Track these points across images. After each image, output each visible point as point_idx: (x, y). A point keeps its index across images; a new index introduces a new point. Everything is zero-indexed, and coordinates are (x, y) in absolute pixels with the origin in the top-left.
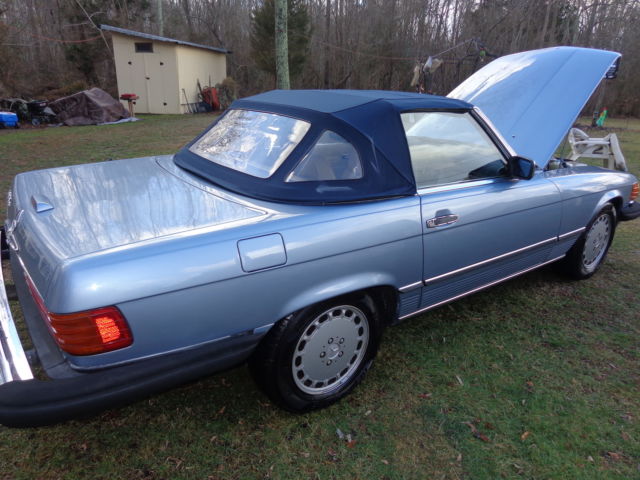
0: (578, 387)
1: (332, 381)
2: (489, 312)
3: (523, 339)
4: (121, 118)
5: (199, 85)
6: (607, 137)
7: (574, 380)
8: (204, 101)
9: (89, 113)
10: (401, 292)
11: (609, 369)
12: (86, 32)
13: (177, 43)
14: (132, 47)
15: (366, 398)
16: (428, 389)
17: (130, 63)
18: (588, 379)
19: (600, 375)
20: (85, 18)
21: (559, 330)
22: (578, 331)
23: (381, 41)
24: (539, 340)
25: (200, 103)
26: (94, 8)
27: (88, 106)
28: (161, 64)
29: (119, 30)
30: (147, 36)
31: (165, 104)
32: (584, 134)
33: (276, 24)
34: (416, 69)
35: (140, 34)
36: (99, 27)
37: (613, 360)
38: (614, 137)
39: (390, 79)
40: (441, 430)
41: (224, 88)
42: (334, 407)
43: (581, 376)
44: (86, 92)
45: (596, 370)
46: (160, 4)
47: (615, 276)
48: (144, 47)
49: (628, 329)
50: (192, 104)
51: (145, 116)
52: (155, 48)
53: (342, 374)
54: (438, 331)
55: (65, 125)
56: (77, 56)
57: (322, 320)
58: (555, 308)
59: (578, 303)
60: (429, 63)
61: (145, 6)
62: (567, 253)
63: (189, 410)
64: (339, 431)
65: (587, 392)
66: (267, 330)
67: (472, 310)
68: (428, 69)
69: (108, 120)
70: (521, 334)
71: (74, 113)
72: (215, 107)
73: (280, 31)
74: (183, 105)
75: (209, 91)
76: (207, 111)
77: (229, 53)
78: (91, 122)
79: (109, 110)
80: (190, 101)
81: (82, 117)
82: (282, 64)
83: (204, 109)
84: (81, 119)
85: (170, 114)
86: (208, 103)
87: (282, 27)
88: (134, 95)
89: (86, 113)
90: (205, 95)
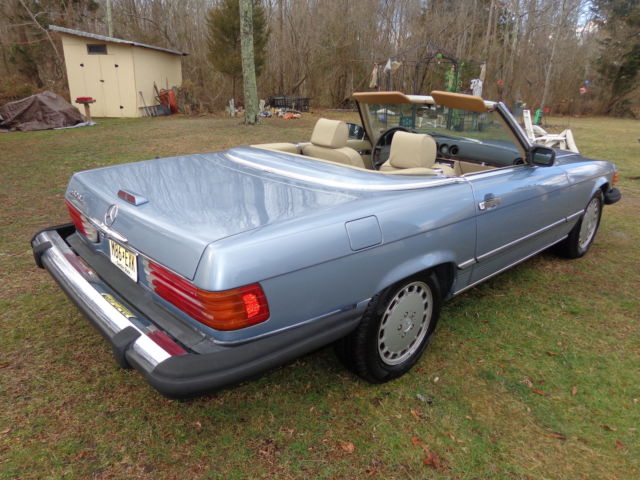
0: (605, 346)
1: (403, 353)
2: (508, 289)
3: (545, 310)
4: (78, 122)
5: (155, 87)
6: (563, 133)
7: (601, 341)
8: (162, 104)
9: (44, 118)
10: (460, 269)
11: (625, 330)
12: (28, 33)
13: (133, 45)
14: (84, 49)
15: (430, 366)
16: (479, 356)
17: (82, 65)
18: (612, 339)
19: (619, 335)
20: (28, 18)
21: (574, 300)
22: (590, 301)
23: (335, 44)
24: (560, 310)
25: (158, 106)
26: (37, 8)
27: (43, 110)
28: (116, 66)
29: (70, 31)
30: (101, 37)
31: (121, 107)
32: (542, 131)
33: (242, 26)
34: (375, 71)
35: (92, 35)
36: (46, 27)
37: (626, 322)
38: (569, 133)
39: (345, 81)
40: (503, 389)
41: (183, 93)
42: (406, 376)
43: (604, 337)
44: (39, 96)
45: (615, 331)
46: (108, 4)
47: (603, 254)
48: (97, 48)
49: (630, 297)
50: (150, 108)
51: (102, 120)
52: (109, 50)
53: (411, 346)
54: (470, 307)
55: (18, 129)
56: (18, 59)
57: (400, 296)
58: (563, 283)
59: (580, 277)
60: (388, 66)
61: (93, 7)
62: (570, 234)
63: (278, 387)
64: (419, 396)
65: (613, 350)
66: (366, 305)
67: (492, 288)
68: (388, 72)
69: (65, 125)
70: (543, 307)
71: (27, 117)
72: (173, 111)
73: (246, 33)
74: (141, 108)
75: (167, 94)
76: (166, 114)
77: (184, 55)
78: (46, 126)
79: (66, 115)
80: (148, 105)
81: (36, 122)
82: (249, 66)
83: (162, 112)
84: (35, 124)
85: (129, 118)
86: (166, 106)
87: (247, 29)
88: (90, 99)
89: (41, 117)
90: (163, 97)
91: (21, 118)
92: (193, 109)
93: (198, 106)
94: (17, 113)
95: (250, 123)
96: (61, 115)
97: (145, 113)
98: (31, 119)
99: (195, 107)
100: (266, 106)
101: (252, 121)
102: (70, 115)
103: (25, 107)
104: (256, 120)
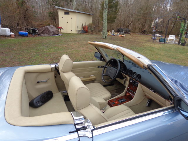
4: (57, 34)
5: (82, 25)
9: (48, 33)
13: (76, 12)
14: (64, 13)
17: (63, 18)
25: (82, 30)
27: (48, 31)
28: (71, 18)
29: (61, 8)
31: (72, 30)
33: (104, 6)
35: (66, 9)
41: (89, 26)
44: (48, 27)
48: (67, 13)
52: (70, 13)
55: (41, 36)
56: (51, 15)
68: (157, 22)
69: (53, 35)
71: (44, 32)
72: (86, 32)
73: (105, 9)
74: (77, 31)
75: (85, 27)
76: (84, 33)
77: (93, 15)
78: (48, 35)
79: (54, 32)
80: (79, 30)
81: (46, 34)
82: (105, 19)
83: (83, 32)
84: (45, 35)
85: (73, 34)
86: (85, 30)
87: (106, 7)
88: (62, 28)
89: (47, 33)
90: (84, 28)
91: (42, 32)
92: (91, 32)
93: (93, 31)
94: (42, 31)
95: (103, 38)
96: (52, 32)
97: (78, 32)
98: (45, 33)
99: (92, 31)
100: (114, 32)
101: (104, 38)
102: (55, 32)
103: (44, 29)
104: (106, 37)
